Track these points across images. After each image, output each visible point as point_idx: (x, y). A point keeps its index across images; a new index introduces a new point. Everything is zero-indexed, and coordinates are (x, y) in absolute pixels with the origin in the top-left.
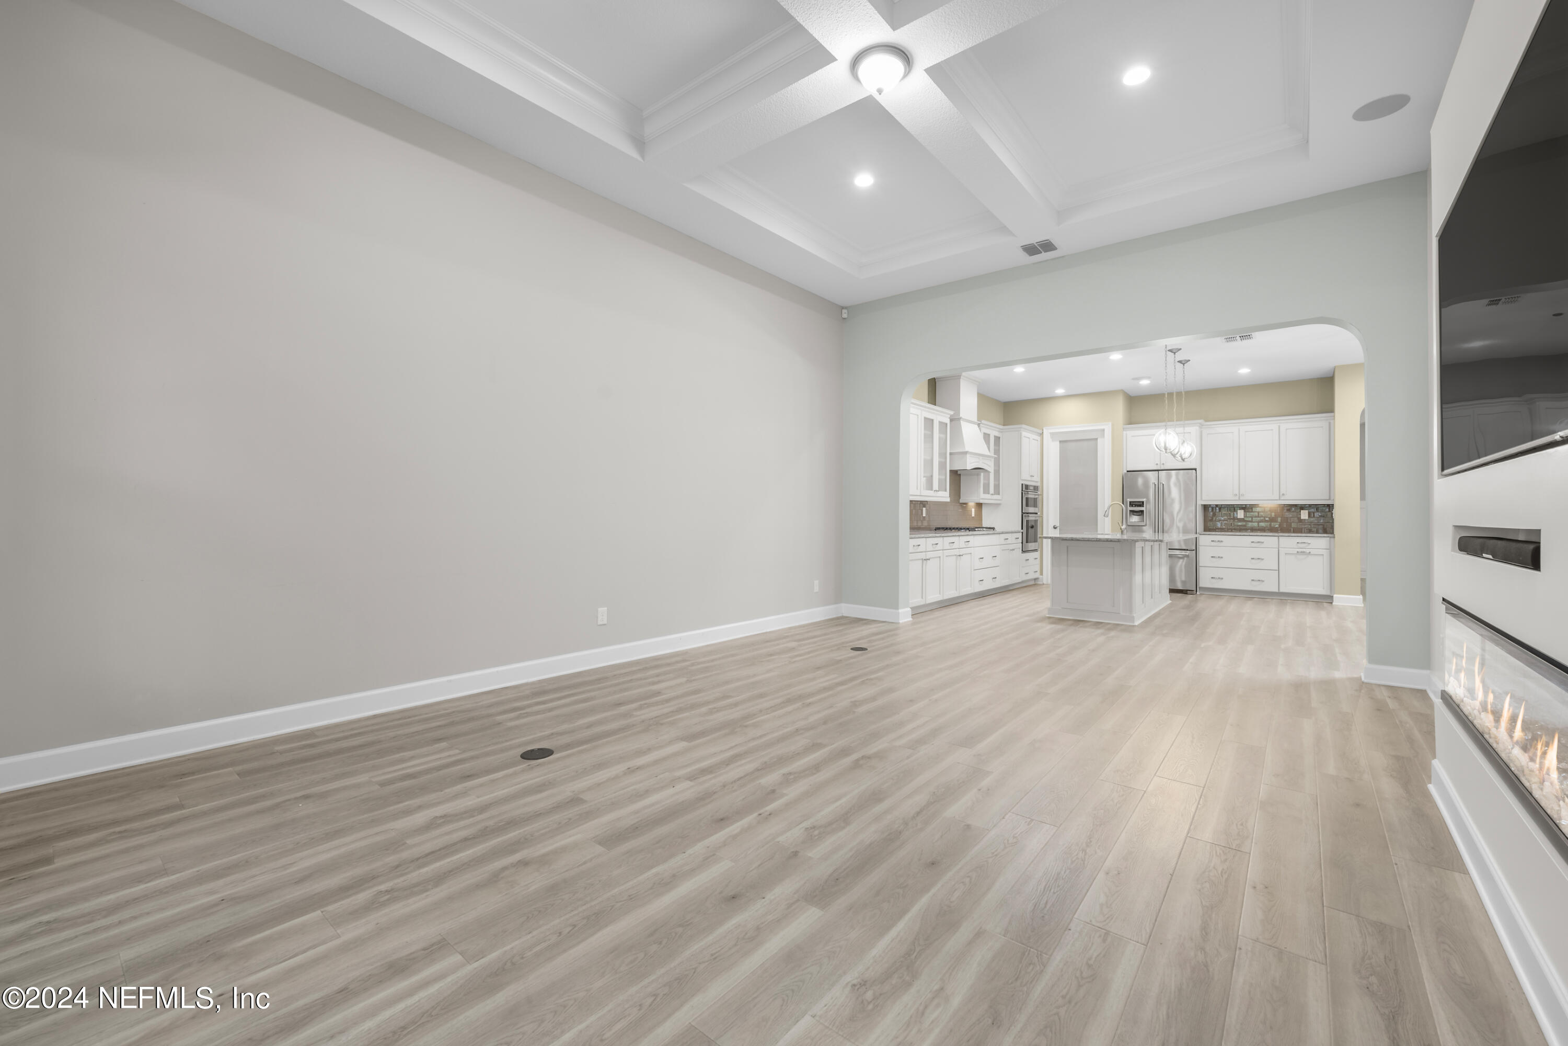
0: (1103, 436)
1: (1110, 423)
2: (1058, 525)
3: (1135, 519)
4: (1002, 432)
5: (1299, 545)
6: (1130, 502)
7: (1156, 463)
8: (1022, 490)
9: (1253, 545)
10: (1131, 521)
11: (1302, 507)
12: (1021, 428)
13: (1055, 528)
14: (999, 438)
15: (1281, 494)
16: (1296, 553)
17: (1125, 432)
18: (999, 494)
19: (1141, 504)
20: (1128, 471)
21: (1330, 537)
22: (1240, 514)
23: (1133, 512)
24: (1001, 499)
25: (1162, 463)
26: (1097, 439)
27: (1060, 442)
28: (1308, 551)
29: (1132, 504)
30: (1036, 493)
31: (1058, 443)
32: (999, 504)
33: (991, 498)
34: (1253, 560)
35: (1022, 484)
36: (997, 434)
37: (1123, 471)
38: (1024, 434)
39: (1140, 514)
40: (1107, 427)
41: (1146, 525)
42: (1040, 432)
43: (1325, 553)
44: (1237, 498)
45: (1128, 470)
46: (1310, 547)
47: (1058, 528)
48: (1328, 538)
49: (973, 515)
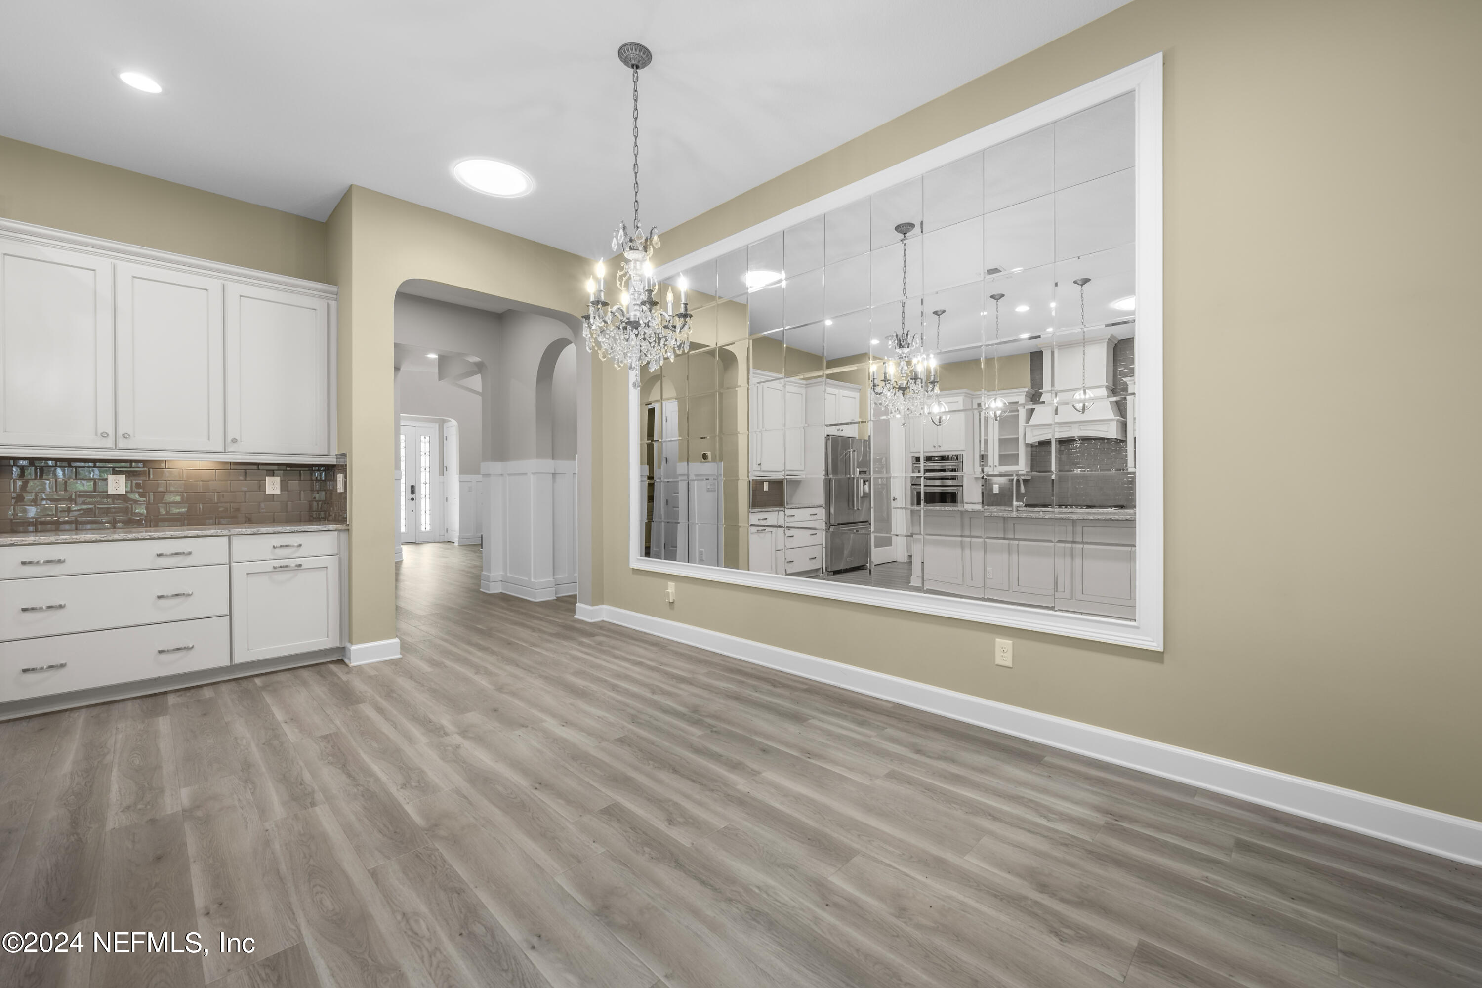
5: (277, 551)
9: (163, 562)
11: (271, 469)
15: (229, 439)
16: (271, 569)
21: (339, 530)
22: (117, 485)
28: (292, 563)
34: (162, 601)
43: (332, 563)
44: (109, 443)
46: (301, 552)
48: (336, 532)
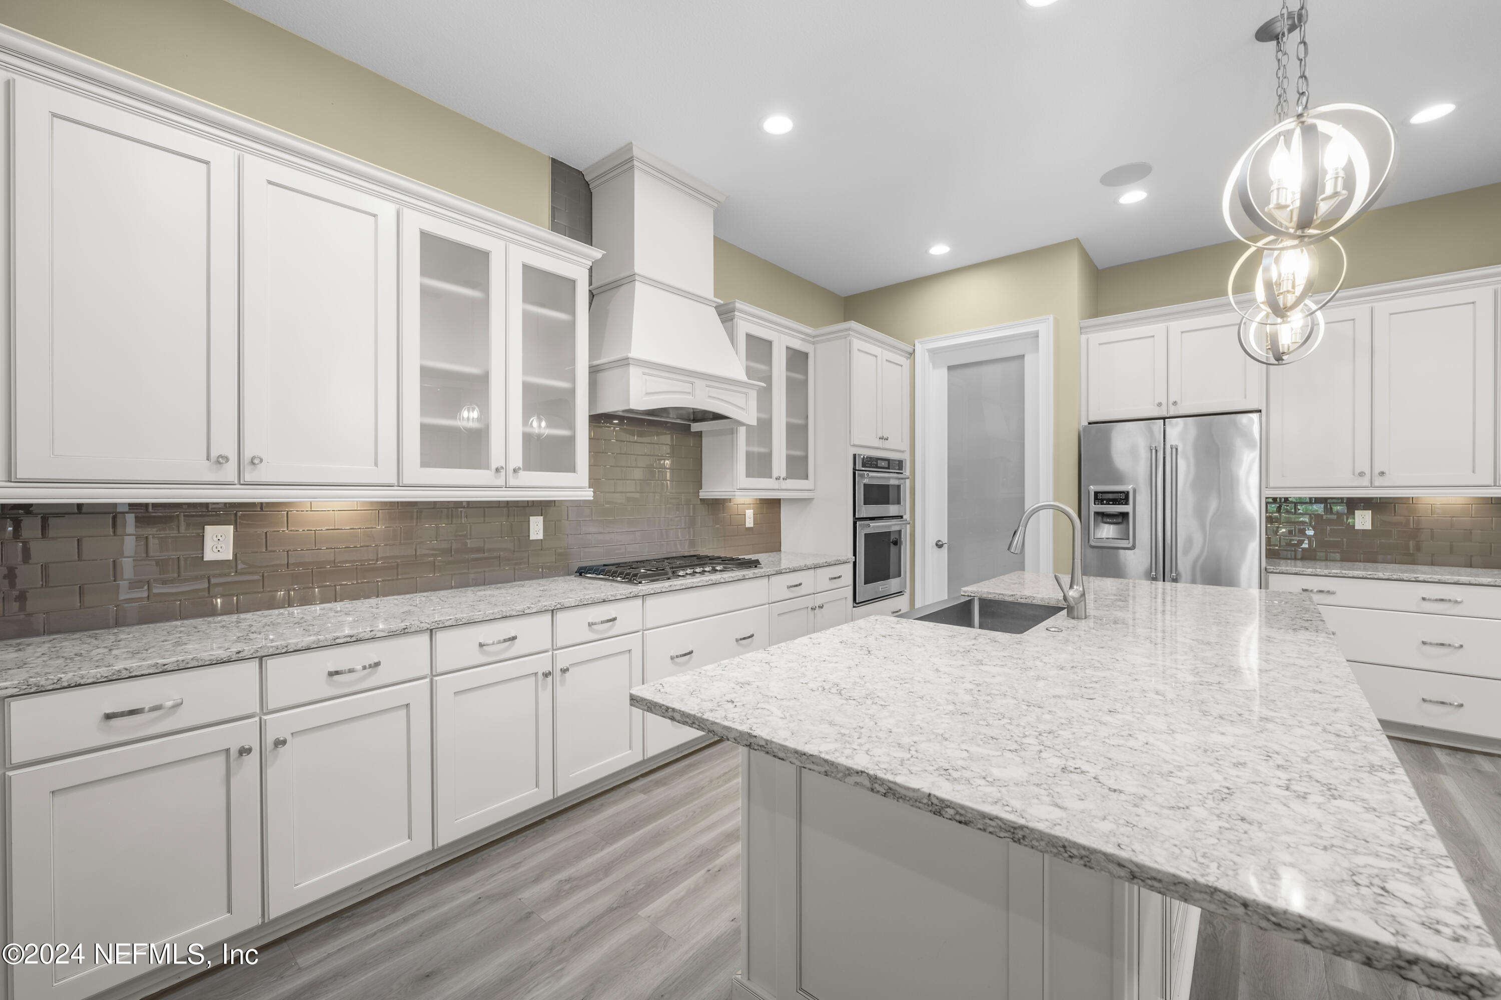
0: (1036, 349)
1: (1051, 317)
2: (945, 540)
3: (1107, 531)
4: (814, 343)
6: (1096, 493)
7: (1156, 402)
8: (854, 469)
9: (1429, 607)
10: (1099, 535)
12: (849, 329)
13: (939, 545)
14: (806, 355)
17: (1083, 337)
18: (807, 478)
19: (1123, 498)
20: (1089, 423)
22: (1363, 520)
23: (1103, 517)
24: (812, 487)
25: (1171, 400)
26: (1023, 356)
27: (950, 368)
29: (1099, 497)
30: (900, 476)
31: (945, 371)
32: (808, 501)
33: (776, 487)
34: (1426, 647)
35: (855, 456)
36: (797, 344)
37: (1079, 423)
38: (857, 344)
39: (1120, 520)
40: (1045, 328)
41: (1133, 547)
42: (911, 350)
44: (1366, 481)
45: (1092, 419)
47: (946, 546)
49: (749, 523)
